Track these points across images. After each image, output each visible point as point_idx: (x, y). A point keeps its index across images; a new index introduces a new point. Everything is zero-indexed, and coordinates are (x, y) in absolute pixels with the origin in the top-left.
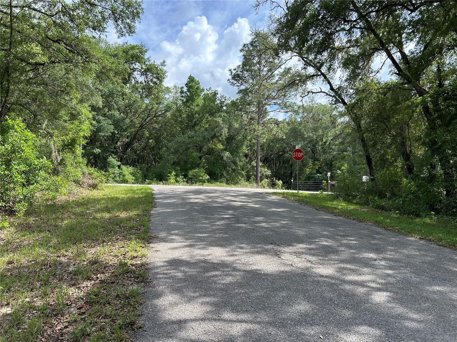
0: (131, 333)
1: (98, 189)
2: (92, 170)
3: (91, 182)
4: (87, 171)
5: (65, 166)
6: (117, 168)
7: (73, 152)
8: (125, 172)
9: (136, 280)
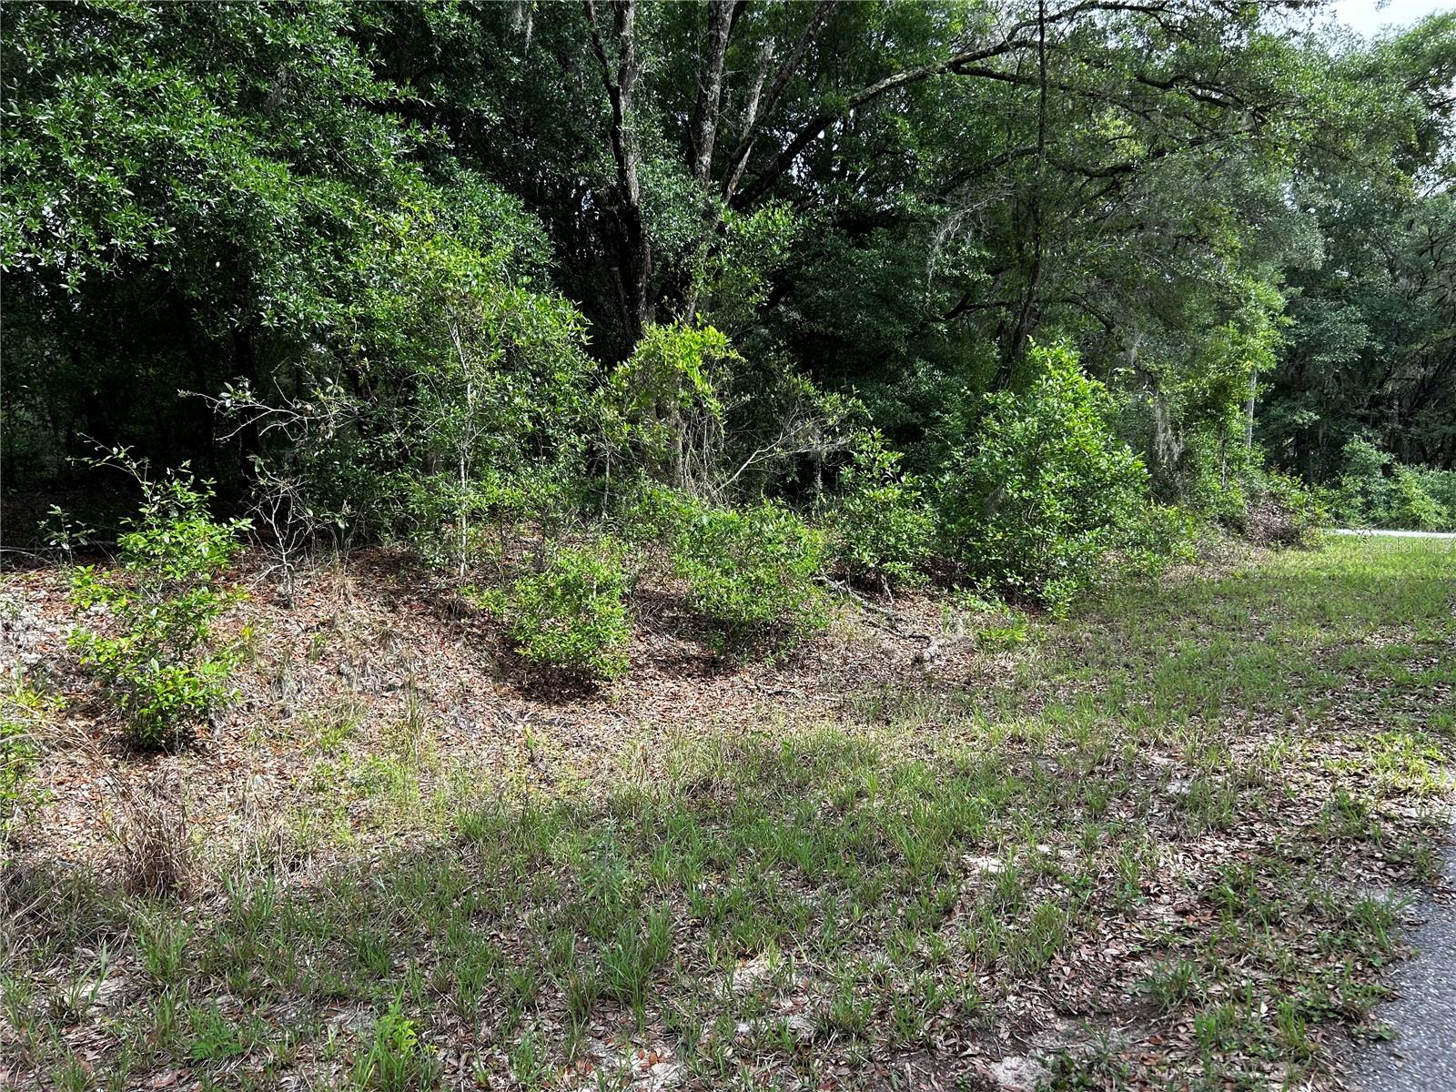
0: (1343, 1045)
1: (1303, 548)
2: (1283, 483)
3: (1277, 521)
4: (1264, 486)
5: (1195, 471)
6: (1380, 474)
7: (1222, 428)
8: (1410, 488)
9: (1390, 872)
